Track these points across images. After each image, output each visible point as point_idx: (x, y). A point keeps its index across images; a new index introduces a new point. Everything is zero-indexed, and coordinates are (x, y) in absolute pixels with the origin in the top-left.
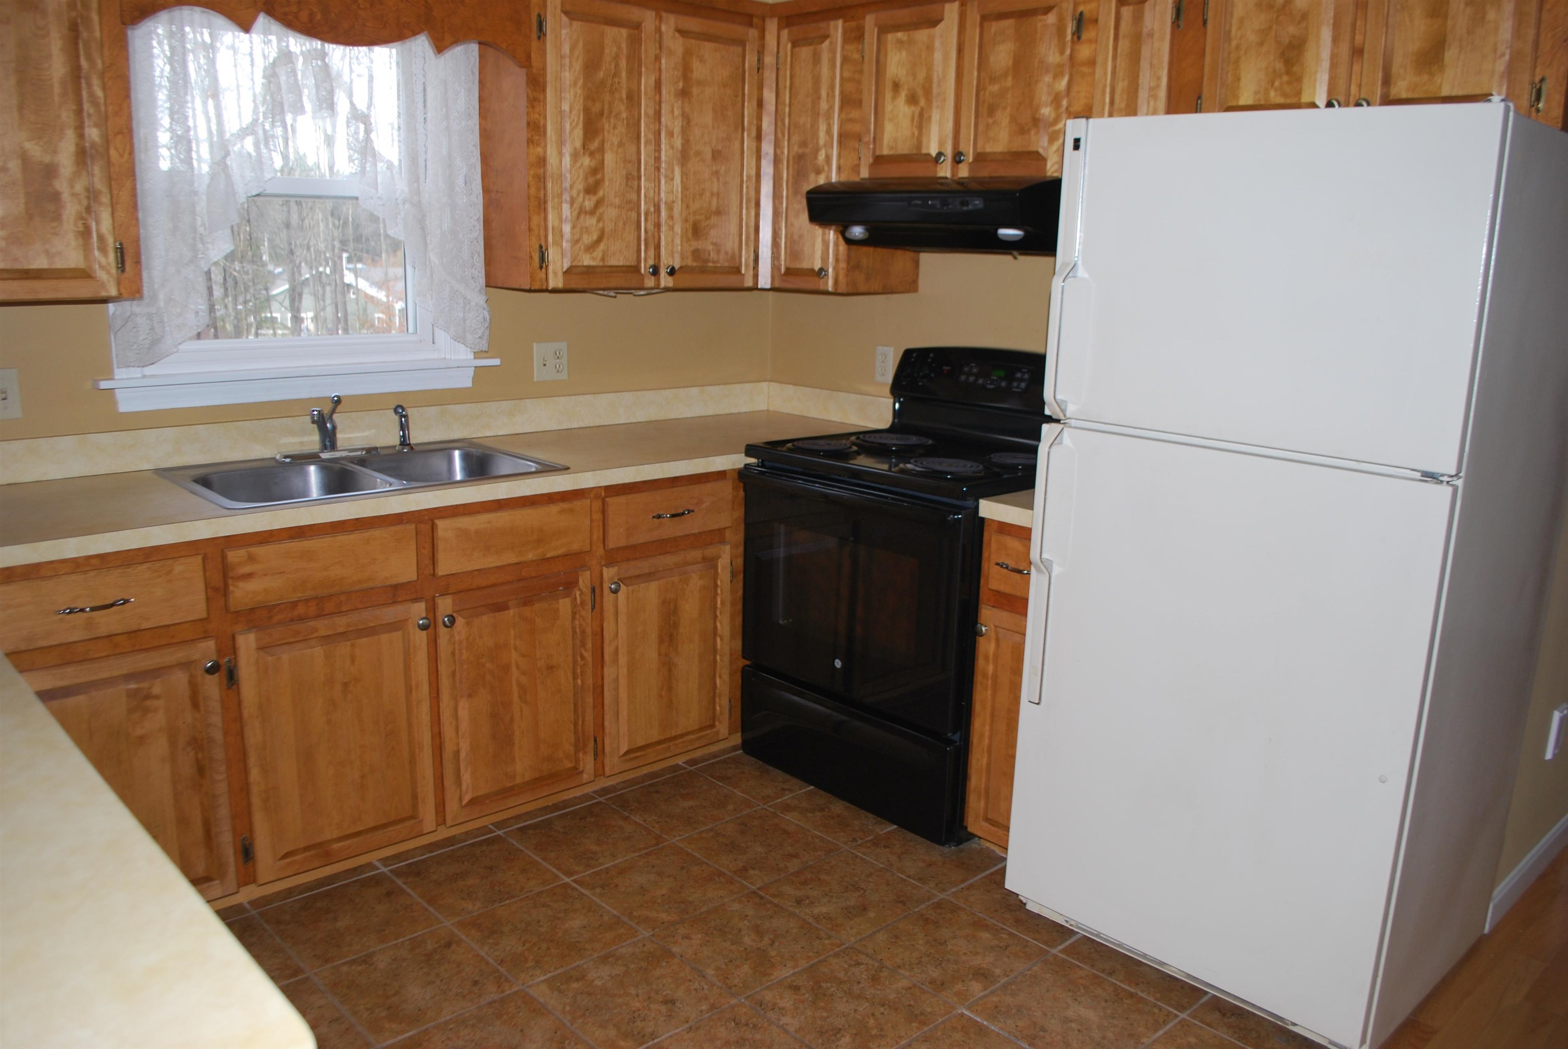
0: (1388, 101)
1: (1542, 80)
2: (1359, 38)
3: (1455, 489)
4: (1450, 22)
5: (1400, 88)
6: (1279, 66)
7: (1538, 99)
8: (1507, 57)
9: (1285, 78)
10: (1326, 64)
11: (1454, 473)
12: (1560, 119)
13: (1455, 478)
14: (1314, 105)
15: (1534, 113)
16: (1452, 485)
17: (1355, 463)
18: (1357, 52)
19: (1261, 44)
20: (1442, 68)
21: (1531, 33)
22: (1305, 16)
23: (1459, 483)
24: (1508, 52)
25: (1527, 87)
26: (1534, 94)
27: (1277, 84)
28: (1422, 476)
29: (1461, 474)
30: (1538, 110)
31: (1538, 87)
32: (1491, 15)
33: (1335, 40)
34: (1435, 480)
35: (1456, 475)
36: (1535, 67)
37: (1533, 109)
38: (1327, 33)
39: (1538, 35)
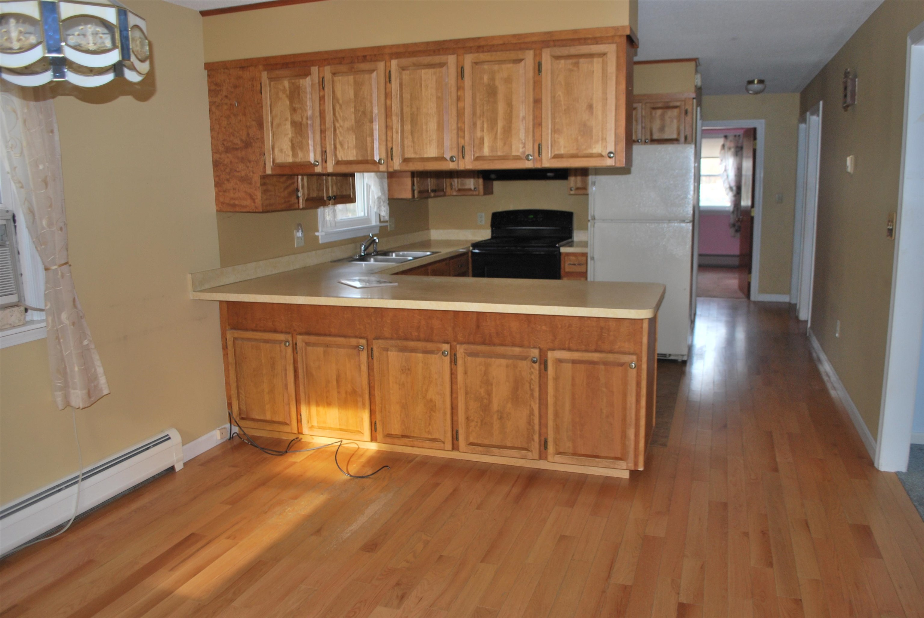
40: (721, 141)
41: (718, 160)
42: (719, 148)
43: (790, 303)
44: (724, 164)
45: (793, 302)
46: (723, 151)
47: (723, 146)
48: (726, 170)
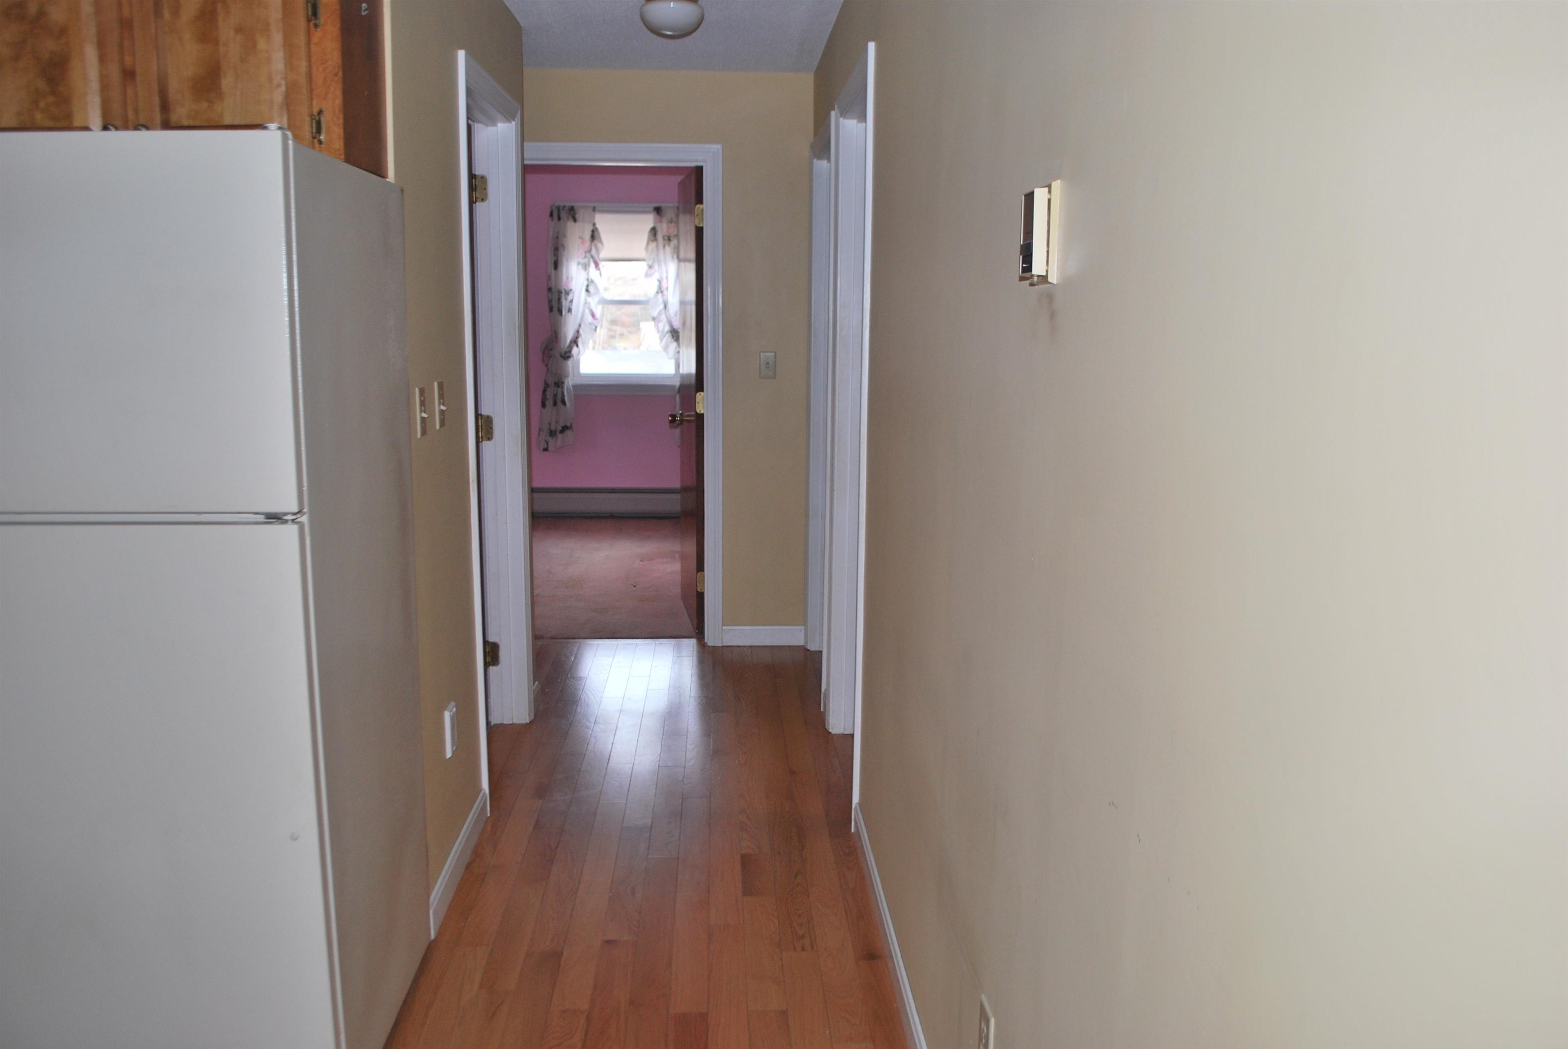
0: (167, 125)
1: (320, 112)
2: (128, 59)
3: (301, 526)
4: (222, 49)
5: (180, 113)
6: (41, 84)
7: (319, 131)
8: (283, 88)
9: (51, 99)
10: (95, 86)
11: (296, 510)
12: (342, 151)
13: (299, 516)
14: (86, 129)
15: (317, 145)
16: (298, 523)
17: (194, 515)
18: (129, 75)
19: (16, 58)
20: (220, 96)
21: (303, 65)
22: (63, 31)
23: (304, 519)
24: (283, 82)
25: (307, 119)
26: (314, 125)
27: (42, 104)
28: (267, 518)
29: (305, 510)
30: (320, 142)
31: (317, 118)
32: (262, 44)
33: (102, 59)
34: (280, 521)
35: (299, 512)
36: (312, 99)
37: (316, 141)
38: (91, 53)
39: (310, 67)
40: (648, 221)
41: (643, 266)
42: (645, 236)
43: (804, 649)
44: (656, 276)
45: (812, 647)
46: (653, 245)
47: (654, 231)
48: (660, 290)
